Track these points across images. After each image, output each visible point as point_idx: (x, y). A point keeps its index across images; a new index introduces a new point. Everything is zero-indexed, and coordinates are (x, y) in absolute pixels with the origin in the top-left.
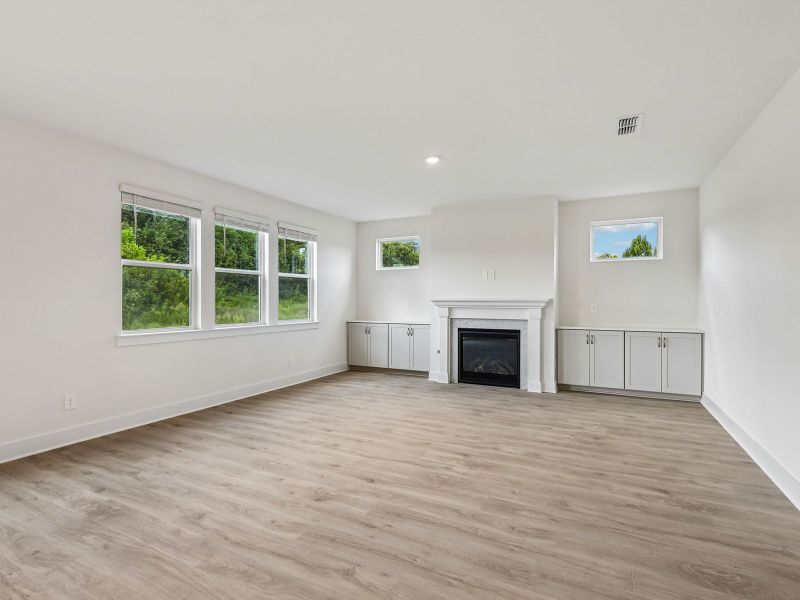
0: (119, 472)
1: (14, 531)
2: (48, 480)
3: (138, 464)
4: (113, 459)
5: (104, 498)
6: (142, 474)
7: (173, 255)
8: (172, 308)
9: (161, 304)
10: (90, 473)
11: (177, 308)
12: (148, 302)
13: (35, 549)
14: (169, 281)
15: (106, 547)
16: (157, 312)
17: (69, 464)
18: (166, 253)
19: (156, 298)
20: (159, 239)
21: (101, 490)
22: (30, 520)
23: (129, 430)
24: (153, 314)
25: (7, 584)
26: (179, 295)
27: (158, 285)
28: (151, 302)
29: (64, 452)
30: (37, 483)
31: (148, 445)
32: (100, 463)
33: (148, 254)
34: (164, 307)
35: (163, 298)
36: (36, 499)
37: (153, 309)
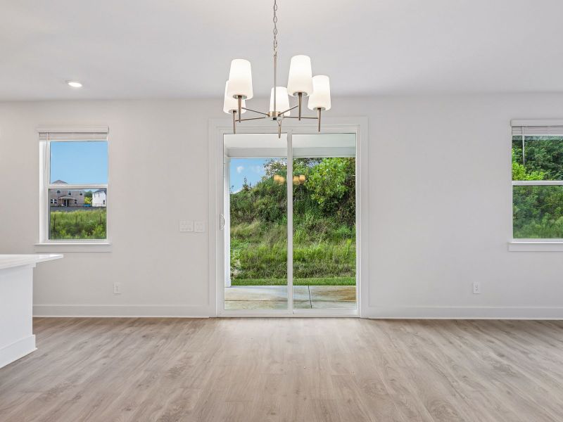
0: (514, 348)
1: (452, 360)
2: (466, 338)
3: (528, 347)
4: (509, 338)
5: (505, 362)
6: (532, 356)
7: (553, 169)
8: (552, 221)
9: (541, 217)
10: (493, 342)
11: (558, 222)
12: (529, 216)
13: (465, 375)
14: (549, 196)
15: (509, 393)
16: (537, 225)
17: (478, 332)
18: (545, 168)
19: (535, 212)
20: (539, 155)
21: (502, 356)
22: (459, 357)
23: (519, 321)
24: (533, 226)
25: (452, 386)
26: (559, 208)
27: (538, 200)
28: (531, 216)
29: (473, 323)
30: (459, 337)
31: (536, 336)
32: (499, 337)
33: (528, 171)
34: (544, 220)
35: (543, 211)
36: (461, 346)
37: (534, 222)
